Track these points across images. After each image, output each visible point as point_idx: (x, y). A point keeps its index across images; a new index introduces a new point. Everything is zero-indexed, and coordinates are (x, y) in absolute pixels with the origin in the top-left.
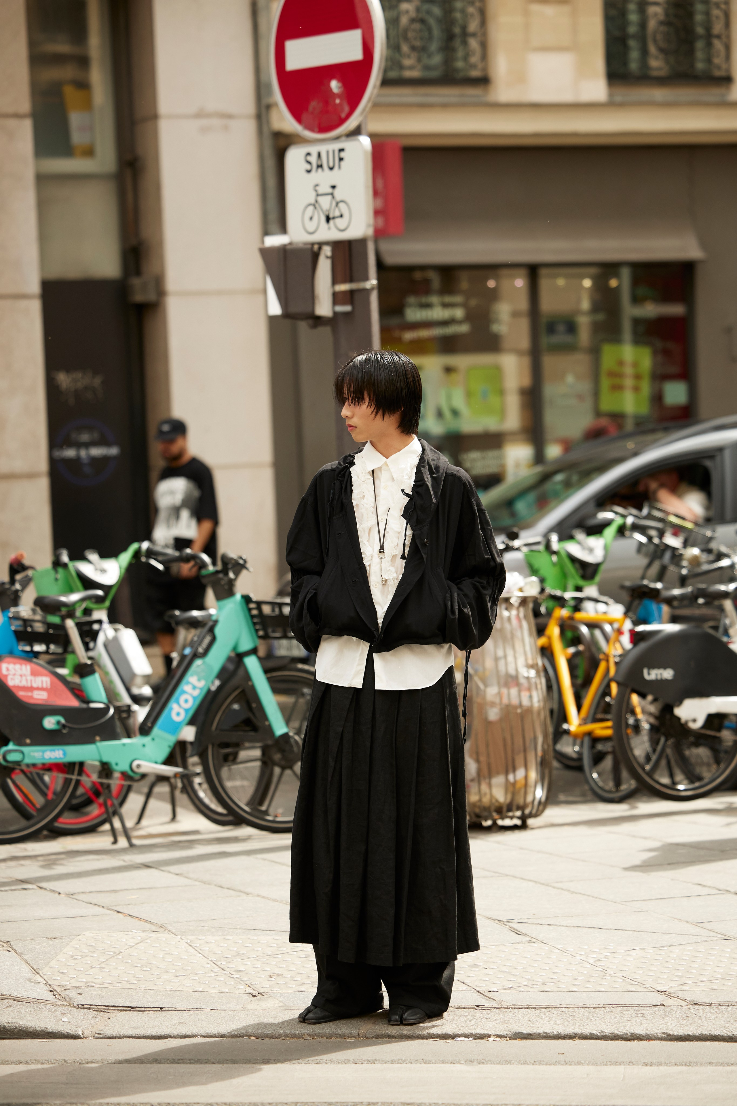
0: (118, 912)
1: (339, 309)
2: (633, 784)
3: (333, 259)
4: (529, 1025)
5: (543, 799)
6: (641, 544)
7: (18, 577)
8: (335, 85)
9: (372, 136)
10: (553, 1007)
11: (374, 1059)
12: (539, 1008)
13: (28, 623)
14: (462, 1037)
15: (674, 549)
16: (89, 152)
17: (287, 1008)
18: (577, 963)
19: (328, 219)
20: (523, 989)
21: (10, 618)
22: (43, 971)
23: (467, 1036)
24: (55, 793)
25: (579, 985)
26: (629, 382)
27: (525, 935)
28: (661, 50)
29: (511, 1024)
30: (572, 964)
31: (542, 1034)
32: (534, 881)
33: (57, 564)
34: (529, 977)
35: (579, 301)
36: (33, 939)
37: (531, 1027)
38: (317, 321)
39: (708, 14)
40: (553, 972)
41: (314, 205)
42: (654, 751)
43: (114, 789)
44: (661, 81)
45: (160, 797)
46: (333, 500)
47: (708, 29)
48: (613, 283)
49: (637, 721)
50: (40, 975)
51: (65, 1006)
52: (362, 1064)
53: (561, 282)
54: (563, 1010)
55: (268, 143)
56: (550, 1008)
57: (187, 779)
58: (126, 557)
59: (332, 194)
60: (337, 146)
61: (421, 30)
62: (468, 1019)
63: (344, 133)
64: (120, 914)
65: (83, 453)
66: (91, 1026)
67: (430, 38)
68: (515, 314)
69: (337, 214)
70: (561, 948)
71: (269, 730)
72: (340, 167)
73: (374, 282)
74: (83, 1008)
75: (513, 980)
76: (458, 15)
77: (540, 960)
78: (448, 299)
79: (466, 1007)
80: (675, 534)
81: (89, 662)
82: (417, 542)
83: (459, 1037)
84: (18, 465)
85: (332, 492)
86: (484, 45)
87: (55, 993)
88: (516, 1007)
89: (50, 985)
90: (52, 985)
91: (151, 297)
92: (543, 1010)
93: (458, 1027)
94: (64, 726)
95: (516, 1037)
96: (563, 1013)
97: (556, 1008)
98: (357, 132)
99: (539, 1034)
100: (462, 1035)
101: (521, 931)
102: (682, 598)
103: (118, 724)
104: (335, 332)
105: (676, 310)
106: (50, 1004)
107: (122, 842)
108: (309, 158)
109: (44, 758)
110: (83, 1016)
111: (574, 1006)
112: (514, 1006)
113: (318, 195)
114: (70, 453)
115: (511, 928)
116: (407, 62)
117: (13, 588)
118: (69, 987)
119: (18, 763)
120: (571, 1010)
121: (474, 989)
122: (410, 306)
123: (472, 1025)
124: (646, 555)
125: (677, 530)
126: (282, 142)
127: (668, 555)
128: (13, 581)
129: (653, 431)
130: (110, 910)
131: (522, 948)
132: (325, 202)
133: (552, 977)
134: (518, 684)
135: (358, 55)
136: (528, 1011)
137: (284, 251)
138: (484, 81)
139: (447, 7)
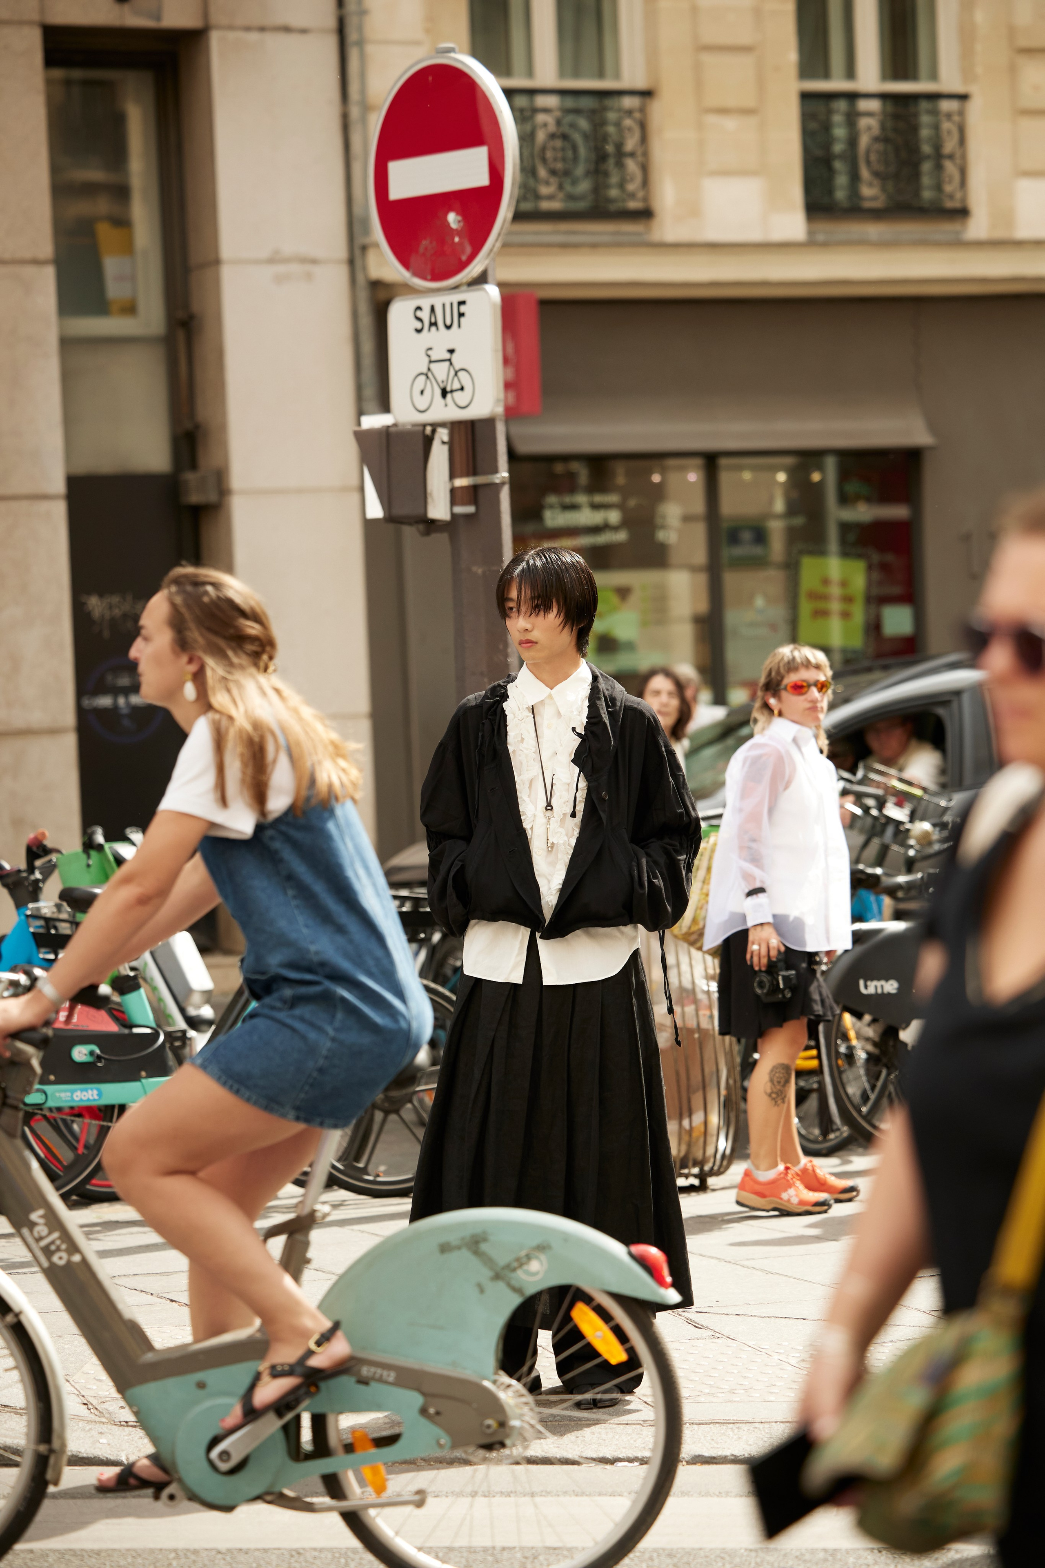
0: (172, 1301)
1: (459, 510)
2: (845, 1131)
3: (451, 444)
4: (712, 1446)
5: (728, 1152)
6: (854, 816)
7: (38, 863)
8: (453, 219)
9: (501, 285)
10: (743, 1422)
11: (509, 1490)
12: (725, 1423)
13: (51, 923)
14: (624, 1461)
15: (899, 823)
16: (130, 309)
18: (775, 1364)
19: (444, 393)
20: (704, 1399)
21: (28, 916)
22: (74, 1378)
23: (630, 1460)
24: (86, 1147)
25: (778, 1393)
26: (835, 606)
27: (707, 1328)
28: (876, 174)
29: (688, 1444)
30: (768, 1365)
31: (729, 1458)
32: (717, 1258)
33: (89, 845)
34: (712, 1383)
35: (771, 501)
36: (60, 1336)
37: (714, 1448)
38: (431, 526)
39: (936, 127)
40: (744, 1376)
41: (426, 375)
42: (873, 1088)
44: (877, 215)
46: (482, 744)
47: (938, 147)
48: (816, 477)
49: (850, 1048)
50: (70, 1383)
51: (103, 1423)
52: (494, 1496)
53: (747, 476)
54: (757, 1425)
55: (363, 295)
56: (739, 1423)
59: (450, 360)
60: (456, 297)
61: (563, 149)
62: (631, 1438)
63: (465, 280)
64: (174, 1303)
65: (121, 701)
66: (138, 1449)
67: (576, 159)
68: (687, 519)
69: (456, 385)
70: (753, 1344)
72: (459, 326)
73: (506, 474)
74: (127, 1426)
75: (691, 1386)
76: (611, 129)
77: (726, 1360)
78: (598, 498)
79: (629, 1422)
80: (899, 804)
81: (132, 974)
82: (593, 797)
83: (621, 1462)
84: (37, 717)
85: (480, 734)
86: (645, 169)
87: (90, 1406)
88: (695, 1422)
89: (83, 1396)
90: (86, 1396)
91: (212, 497)
92: (731, 1425)
93: (619, 1448)
94: (99, 1058)
95: (694, 1462)
96: (756, 1430)
97: (748, 1423)
98: (482, 279)
99: (726, 1457)
100: (624, 1459)
101: (700, 1323)
102: (909, 886)
103: (170, 1055)
104: (453, 539)
105: (898, 512)
106: (84, 1420)
108: (419, 314)
109: (73, 1100)
110: (127, 1436)
111: (771, 1421)
112: (692, 1422)
113: (431, 362)
114: (105, 701)
115: (687, 1319)
116: (544, 190)
117: (32, 878)
118: (108, 1399)
119: (39, 1106)
120: (767, 1425)
121: (640, 1399)
122: (551, 507)
123: (637, 1445)
124: (861, 831)
125: (902, 798)
126: (382, 295)
127: (890, 831)
128: (31, 869)
129: (869, 670)
130: (161, 1298)
131: (702, 1345)
132: (441, 371)
133: (742, 1383)
134: (696, 1001)
135: (483, 180)
136: (710, 1428)
137: (387, 435)
138: (646, 214)
139: (597, 119)
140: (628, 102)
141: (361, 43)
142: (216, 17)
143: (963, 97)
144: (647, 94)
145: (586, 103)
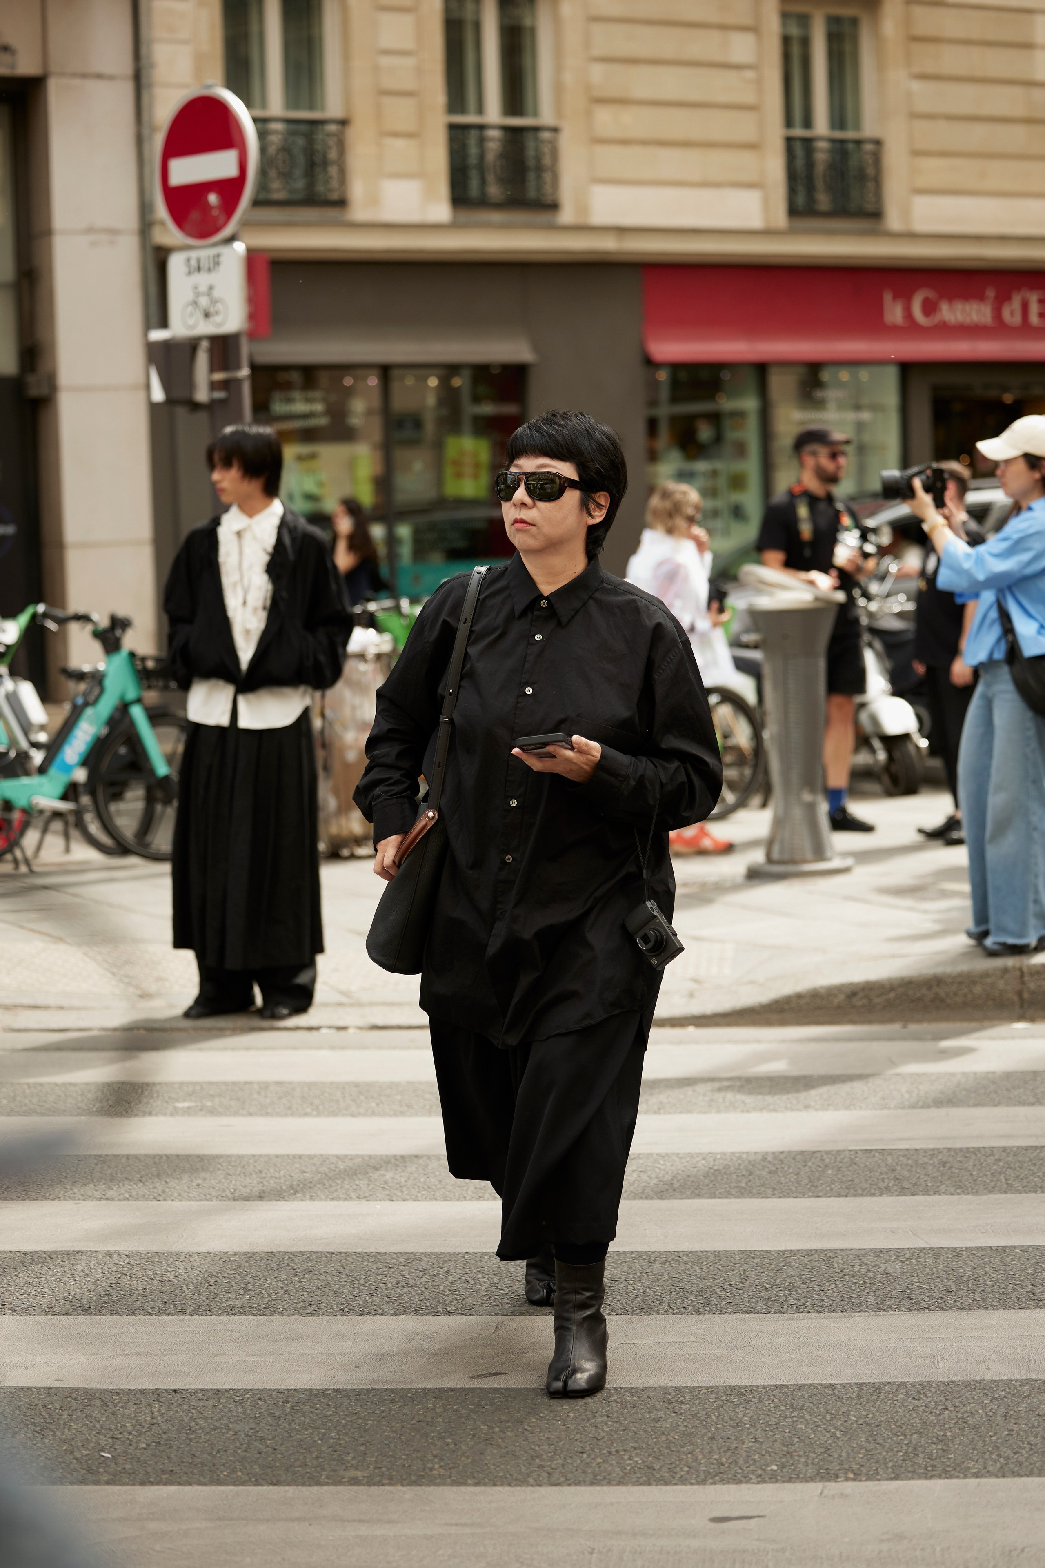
1: (215, 396)
3: (210, 351)
8: (213, 198)
9: (245, 245)
14: (326, 1029)
17: (171, 1006)
19: (206, 316)
20: (378, 989)
23: (329, 1028)
26: (468, 470)
28: (498, 179)
29: (368, 1016)
35: (426, 399)
38: (195, 406)
39: (537, 149)
41: (194, 304)
43: (15, 824)
44: (498, 206)
45: (55, 832)
47: (538, 163)
48: (456, 383)
53: (410, 383)
55: (150, 258)
57: (78, 814)
58: (24, 619)
59: (209, 294)
60: (214, 251)
61: (287, 159)
62: (330, 1012)
63: (220, 239)
67: (295, 165)
68: (368, 410)
69: (214, 311)
71: (152, 771)
72: (216, 270)
73: (247, 374)
75: (370, 981)
76: (319, 146)
78: (309, 394)
83: (324, 1029)
91: (44, 391)
92: (396, 1006)
93: (323, 1020)
98: (232, 239)
103: (17, 766)
104: (210, 416)
105: (510, 409)
107: (23, 869)
108: (189, 263)
113: (197, 295)
116: (274, 186)
121: (335, 988)
122: (276, 400)
123: (333, 1017)
126: (163, 254)
132: (204, 301)
135: (233, 173)
136: (382, 1007)
137: (167, 346)
138: (341, 203)
139: (310, 138)
140: (332, 128)
141: (150, 86)
142: (53, 68)
143: (555, 130)
144: (344, 123)
145: (303, 128)
